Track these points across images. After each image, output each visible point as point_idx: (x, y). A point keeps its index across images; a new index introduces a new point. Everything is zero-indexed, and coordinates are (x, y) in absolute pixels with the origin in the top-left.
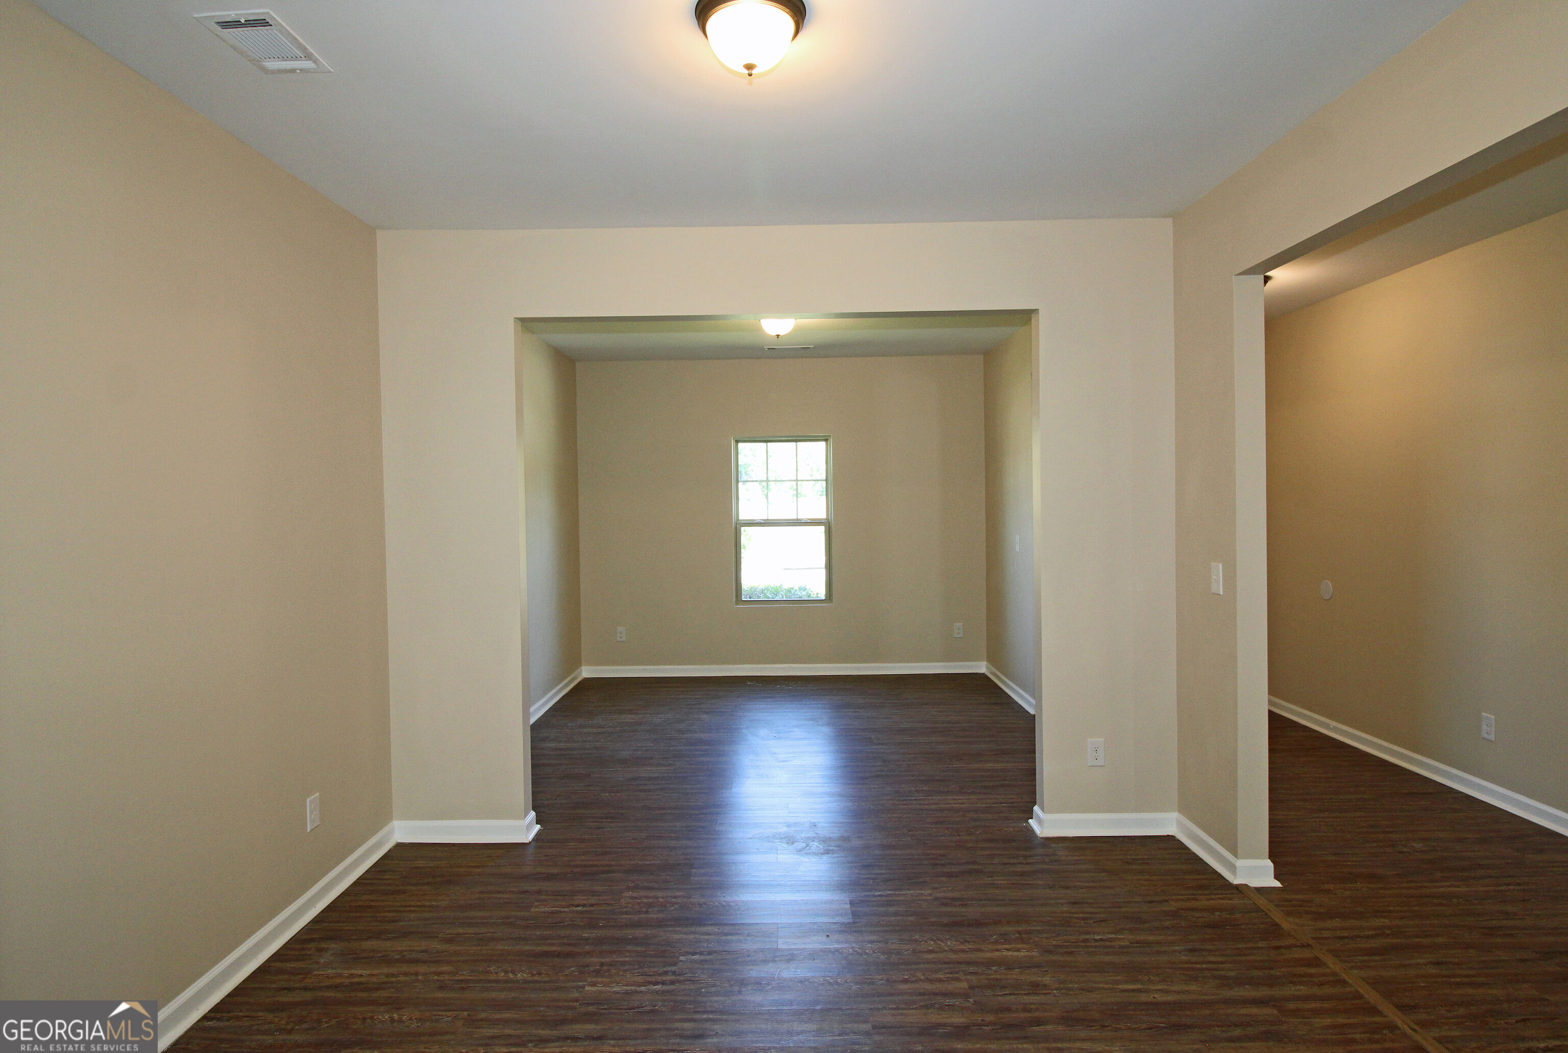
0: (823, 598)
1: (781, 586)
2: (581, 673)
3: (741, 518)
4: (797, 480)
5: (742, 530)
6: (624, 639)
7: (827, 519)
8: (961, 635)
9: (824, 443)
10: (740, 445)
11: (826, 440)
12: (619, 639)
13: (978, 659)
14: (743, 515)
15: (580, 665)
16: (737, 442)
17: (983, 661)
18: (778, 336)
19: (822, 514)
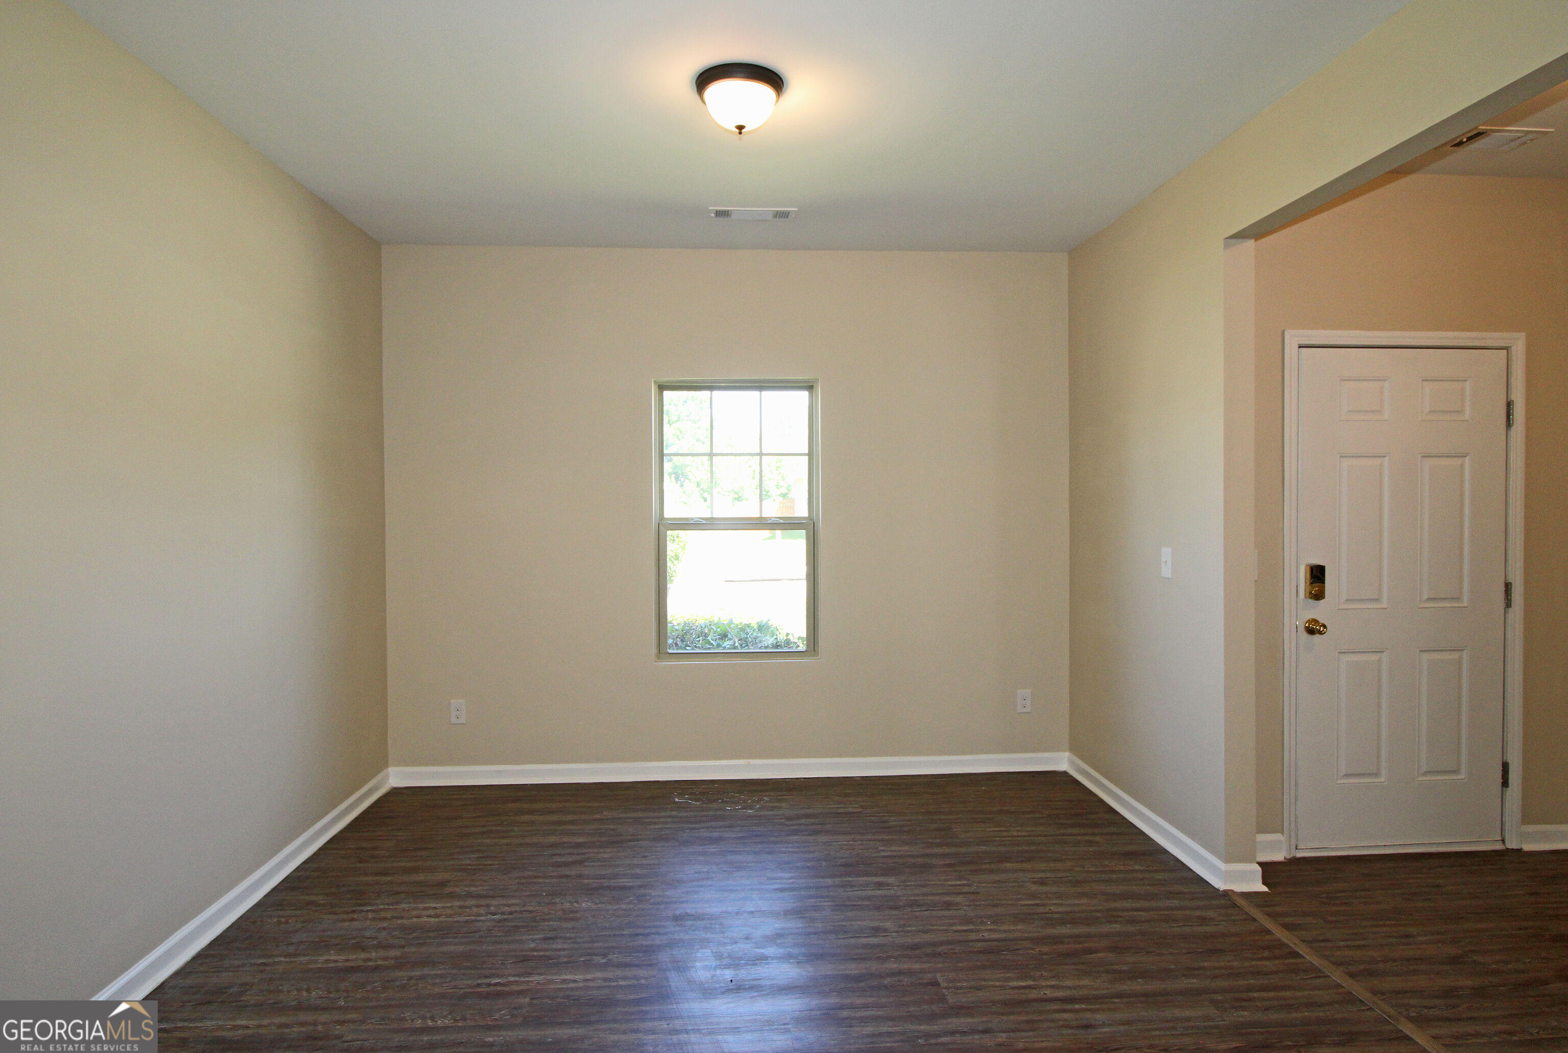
0: (802, 647)
1: (731, 622)
2: (387, 777)
3: (667, 515)
4: (761, 454)
5: (668, 534)
6: (463, 720)
7: (810, 518)
8: (1028, 710)
9: (805, 394)
10: (666, 394)
11: (810, 388)
12: (454, 720)
13: (1055, 748)
14: (670, 512)
15: (386, 765)
16: (662, 388)
17: (1064, 751)
18: (740, 128)
19: (801, 511)
